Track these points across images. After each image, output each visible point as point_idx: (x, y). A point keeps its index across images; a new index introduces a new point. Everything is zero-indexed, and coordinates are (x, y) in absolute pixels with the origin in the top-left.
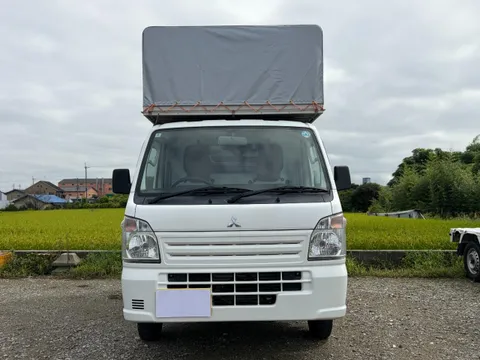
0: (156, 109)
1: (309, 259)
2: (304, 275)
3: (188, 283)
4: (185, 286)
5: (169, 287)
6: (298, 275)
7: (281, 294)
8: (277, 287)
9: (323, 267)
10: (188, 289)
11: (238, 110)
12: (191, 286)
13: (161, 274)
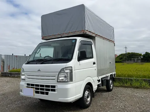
0: (44, 37)
1: (58, 82)
2: (56, 87)
3: (30, 86)
4: (29, 87)
5: (27, 87)
6: (54, 87)
7: (50, 92)
8: (49, 90)
9: (61, 85)
10: (30, 88)
11: (63, 35)
12: (31, 87)
13: (25, 83)
